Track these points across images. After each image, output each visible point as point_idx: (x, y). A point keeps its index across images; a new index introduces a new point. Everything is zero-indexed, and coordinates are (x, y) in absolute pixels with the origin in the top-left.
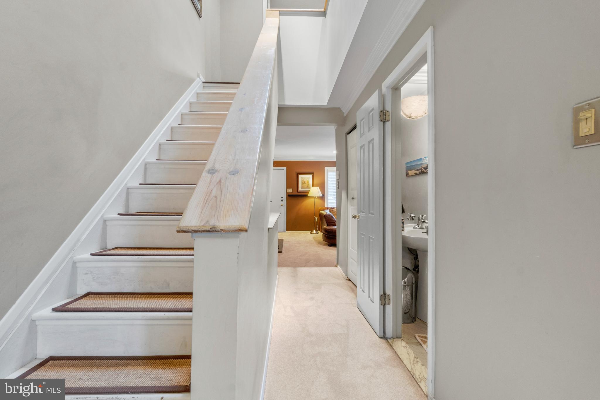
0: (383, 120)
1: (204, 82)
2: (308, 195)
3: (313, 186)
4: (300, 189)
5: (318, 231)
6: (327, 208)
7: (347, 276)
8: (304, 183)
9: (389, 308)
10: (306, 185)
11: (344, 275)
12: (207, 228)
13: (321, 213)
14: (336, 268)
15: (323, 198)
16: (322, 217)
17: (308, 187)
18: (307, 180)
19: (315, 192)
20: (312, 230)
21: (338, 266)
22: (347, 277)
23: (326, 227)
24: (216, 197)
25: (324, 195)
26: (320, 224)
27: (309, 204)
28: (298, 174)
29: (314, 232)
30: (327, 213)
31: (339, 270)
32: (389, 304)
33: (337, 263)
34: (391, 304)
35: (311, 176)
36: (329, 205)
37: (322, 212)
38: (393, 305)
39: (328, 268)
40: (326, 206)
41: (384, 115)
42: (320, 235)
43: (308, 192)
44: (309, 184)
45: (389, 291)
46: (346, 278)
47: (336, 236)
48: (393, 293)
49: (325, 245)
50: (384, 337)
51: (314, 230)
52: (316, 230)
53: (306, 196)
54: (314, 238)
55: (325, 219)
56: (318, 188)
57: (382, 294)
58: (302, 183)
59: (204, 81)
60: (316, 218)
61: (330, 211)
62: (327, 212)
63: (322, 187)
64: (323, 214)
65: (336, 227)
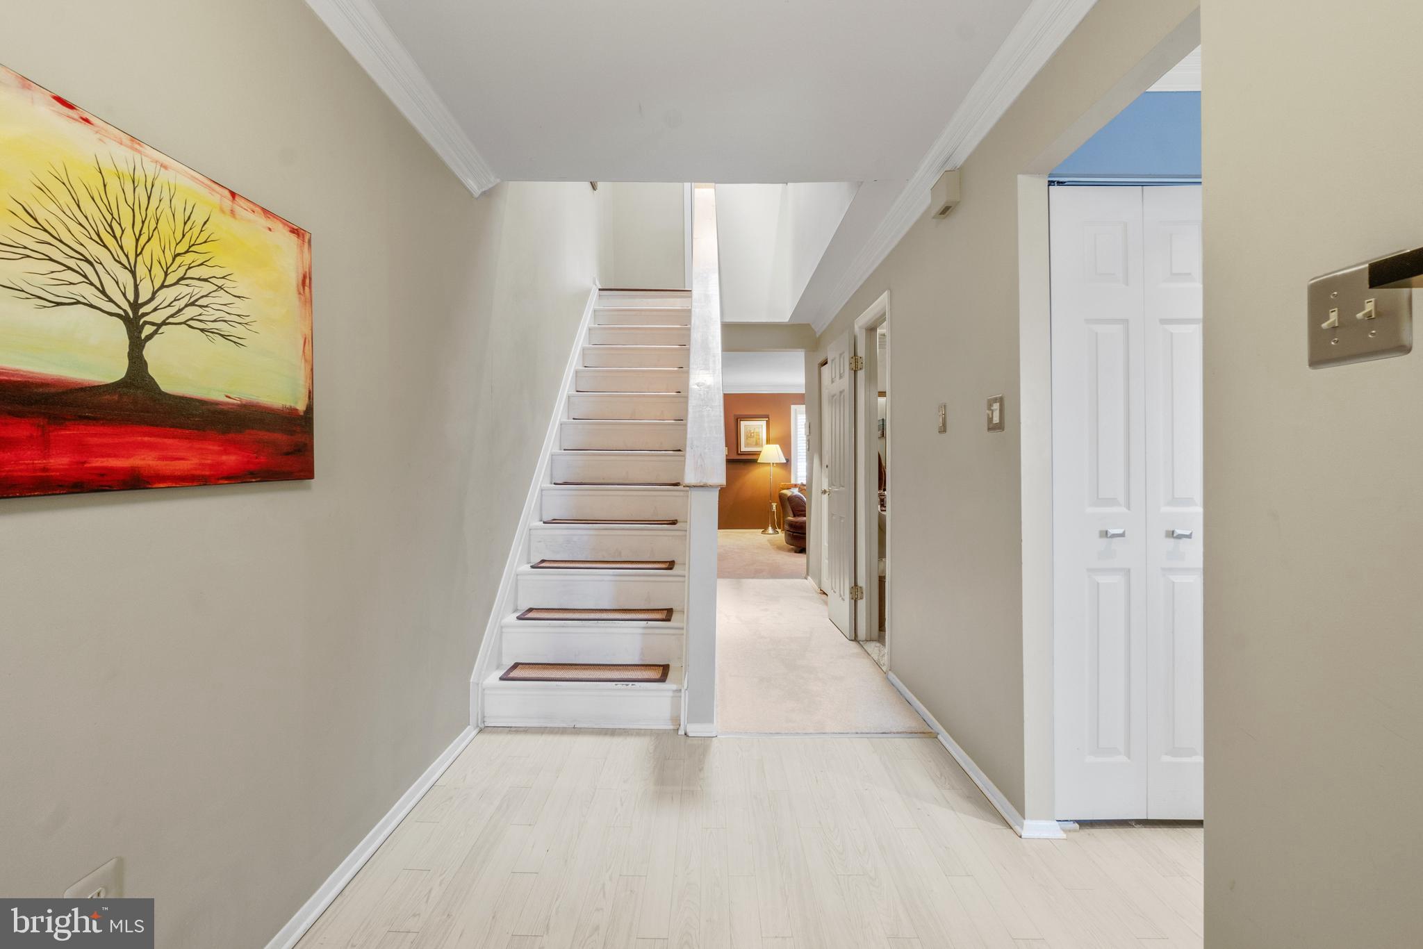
0: (854, 369)
1: (600, 290)
2: (757, 460)
3: (768, 442)
4: (743, 449)
5: (778, 530)
6: (795, 486)
7: (820, 588)
8: (751, 437)
9: (862, 604)
10: (754, 439)
11: (817, 588)
12: (702, 484)
13: (782, 494)
14: (806, 580)
15: (787, 465)
16: (785, 501)
17: (758, 444)
18: (757, 430)
19: (771, 453)
20: (765, 528)
21: (809, 578)
22: (821, 590)
23: (790, 518)
24: (701, 465)
25: (788, 460)
26: (782, 515)
27: (761, 477)
28: (738, 419)
29: (770, 530)
30: (793, 493)
31: (810, 582)
32: (861, 598)
33: (808, 574)
34: (864, 598)
35: (763, 423)
36: (799, 479)
37: (785, 492)
38: (866, 599)
39: (792, 580)
40: (793, 482)
41: (856, 362)
42: (781, 536)
43: (758, 453)
44: (759, 439)
45: (862, 582)
46: (819, 591)
47: (805, 534)
48: (866, 585)
49: (790, 551)
50: (855, 639)
51: (770, 528)
52: (774, 528)
53: (754, 462)
54: (768, 540)
55: (790, 503)
56: (778, 446)
57: (853, 585)
58: (747, 437)
59: (601, 288)
60: (774, 505)
61: (800, 491)
62: (796, 491)
63: (786, 444)
64: (785, 495)
65: (805, 518)
